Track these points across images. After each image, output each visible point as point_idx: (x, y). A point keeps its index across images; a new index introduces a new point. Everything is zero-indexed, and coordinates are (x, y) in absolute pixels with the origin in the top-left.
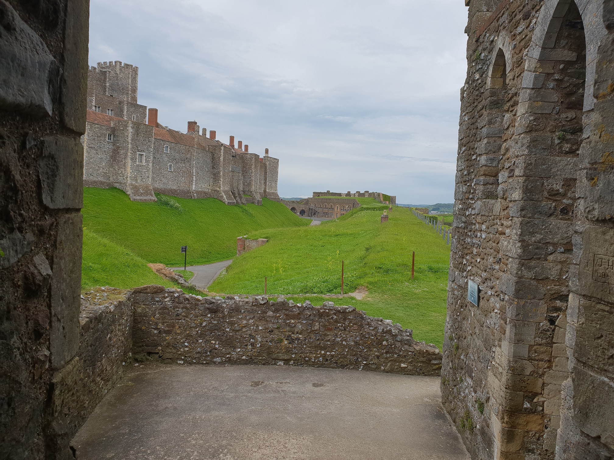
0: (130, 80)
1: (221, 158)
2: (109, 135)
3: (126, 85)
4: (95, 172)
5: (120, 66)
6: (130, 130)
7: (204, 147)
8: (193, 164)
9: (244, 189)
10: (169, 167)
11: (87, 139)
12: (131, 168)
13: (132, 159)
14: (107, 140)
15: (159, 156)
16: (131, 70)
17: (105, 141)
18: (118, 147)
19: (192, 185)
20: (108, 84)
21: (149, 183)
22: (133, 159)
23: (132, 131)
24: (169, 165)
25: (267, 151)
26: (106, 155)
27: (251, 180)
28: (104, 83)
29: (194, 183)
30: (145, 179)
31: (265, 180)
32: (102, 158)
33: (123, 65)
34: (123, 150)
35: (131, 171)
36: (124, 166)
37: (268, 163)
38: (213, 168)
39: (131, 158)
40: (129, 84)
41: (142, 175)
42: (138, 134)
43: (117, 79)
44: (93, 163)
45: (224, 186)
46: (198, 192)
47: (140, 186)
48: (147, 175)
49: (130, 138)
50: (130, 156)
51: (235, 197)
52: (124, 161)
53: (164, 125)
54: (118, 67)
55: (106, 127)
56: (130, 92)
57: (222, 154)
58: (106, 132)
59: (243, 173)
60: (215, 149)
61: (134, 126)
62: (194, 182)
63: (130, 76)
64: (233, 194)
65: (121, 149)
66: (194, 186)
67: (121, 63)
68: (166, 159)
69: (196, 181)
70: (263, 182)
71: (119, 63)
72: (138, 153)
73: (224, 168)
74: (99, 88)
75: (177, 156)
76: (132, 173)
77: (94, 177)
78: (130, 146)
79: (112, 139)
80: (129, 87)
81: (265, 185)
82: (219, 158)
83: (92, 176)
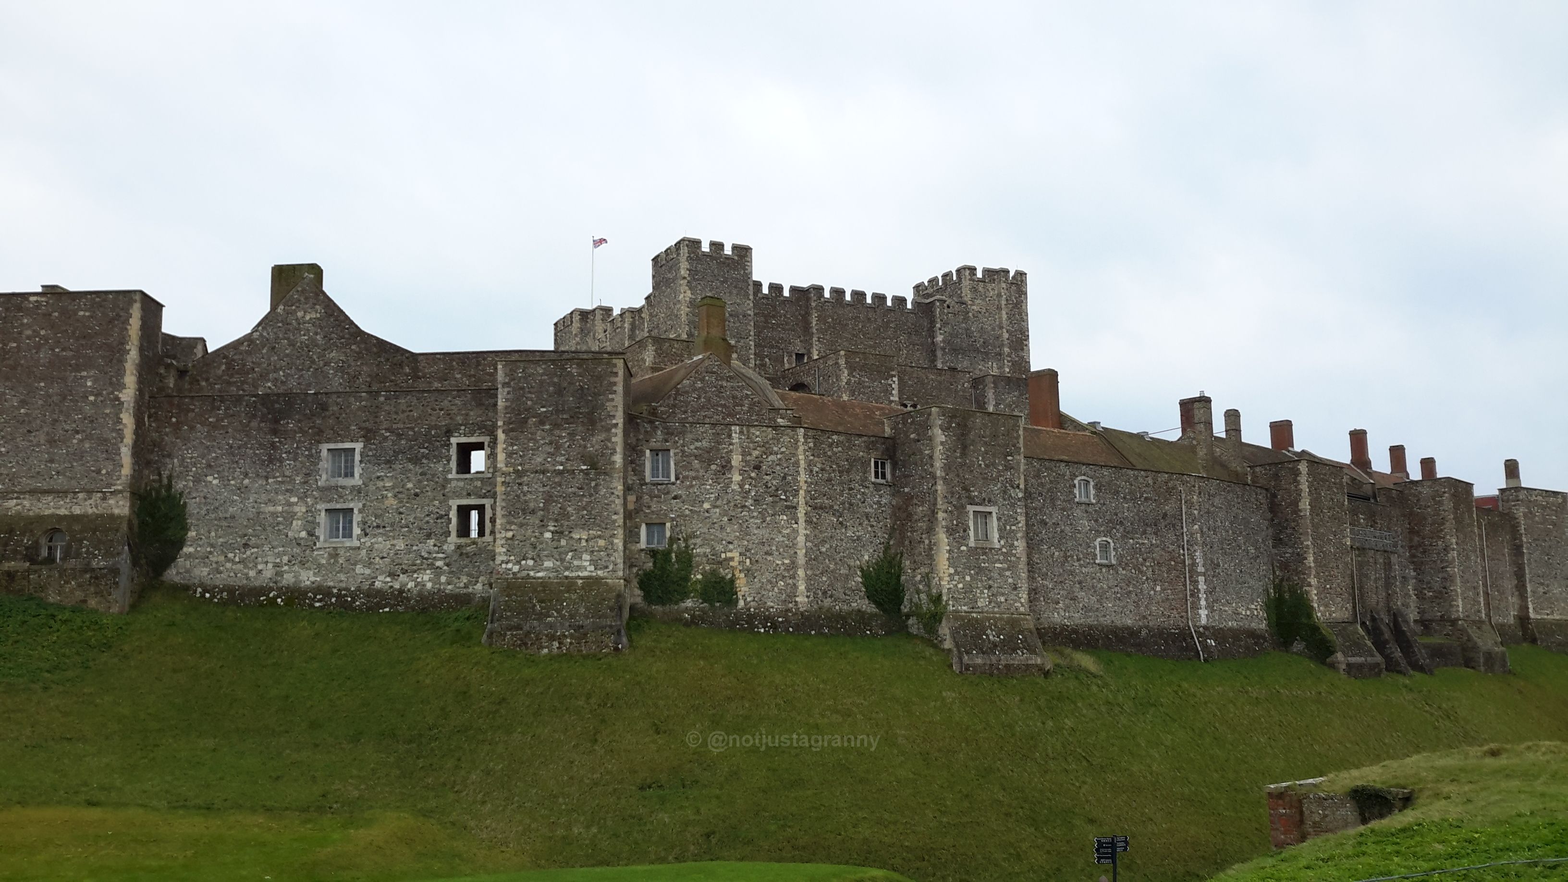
0: (1004, 312)
1: (1301, 506)
2: (876, 463)
3: (993, 329)
4: (838, 585)
5: (970, 280)
6: (939, 436)
7: (1237, 474)
8: (1192, 534)
9: (1422, 612)
10: (1098, 551)
11: (806, 482)
12: (952, 562)
13: (951, 531)
14: (873, 479)
15: (1057, 516)
16: (1004, 285)
17: (867, 483)
18: (909, 498)
19: (1196, 607)
20: (939, 338)
21: (1022, 609)
22: (957, 531)
23: (943, 439)
24: (1097, 543)
25: (1512, 468)
26: (872, 526)
27: (1448, 579)
28: (930, 336)
29: (1203, 603)
30: (1003, 594)
31: (1520, 575)
32: (859, 538)
33: (979, 275)
34: (922, 505)
35: (952, 571)
36: (930, 557)
37: (1520, 512)
38: (1278, 542)
39: (947, 527)
40: (1001, 328)
41: (991, 582)
42: (965, 448)
43: (966, 319)
44: (832, 559)
45: (1326, 606)
46: (1219, 634)
47: (989, 619)
48: (1010, 580)
49: (938, 464)
50: (944, 523)
51: (1380, 645)
52: (927, 542)
53: (1084, 420)
54: (966, 283)
55: (865, 439)
56: (1006, 350)
57: (1304, 487)
58: (865, 455)
59: (1413, 556)
60: (1276, 477)
61: (950, 423)
62: (1202, 596)
63: (1003, 302)
64: (1374, 632)
65: (915, 501)
66: (1203, 613)
67: (973, 270)
68: (1085, 524)
69: (1210, 592)
70: (1509, 584)
71: (968, 272)
72: (971, 509)
73: (1318, 538)
74: (918, 353)
75: (1127, 511)
76: (956, 578)
77: (835, 600)
78: (940, 487)
79: (889, 476)
80: (1001, 335)
81: (1523, 597)
82: (1296, 503)
83: (829, 600)
